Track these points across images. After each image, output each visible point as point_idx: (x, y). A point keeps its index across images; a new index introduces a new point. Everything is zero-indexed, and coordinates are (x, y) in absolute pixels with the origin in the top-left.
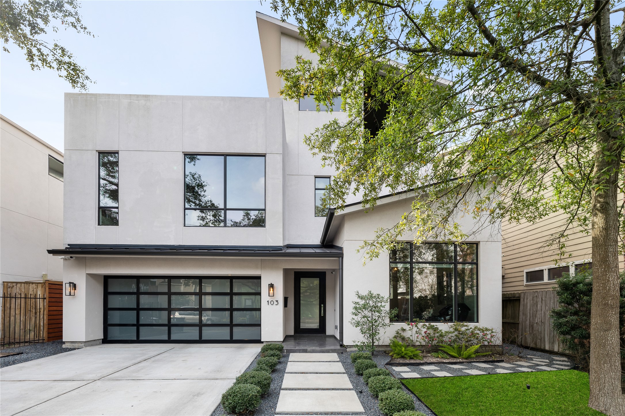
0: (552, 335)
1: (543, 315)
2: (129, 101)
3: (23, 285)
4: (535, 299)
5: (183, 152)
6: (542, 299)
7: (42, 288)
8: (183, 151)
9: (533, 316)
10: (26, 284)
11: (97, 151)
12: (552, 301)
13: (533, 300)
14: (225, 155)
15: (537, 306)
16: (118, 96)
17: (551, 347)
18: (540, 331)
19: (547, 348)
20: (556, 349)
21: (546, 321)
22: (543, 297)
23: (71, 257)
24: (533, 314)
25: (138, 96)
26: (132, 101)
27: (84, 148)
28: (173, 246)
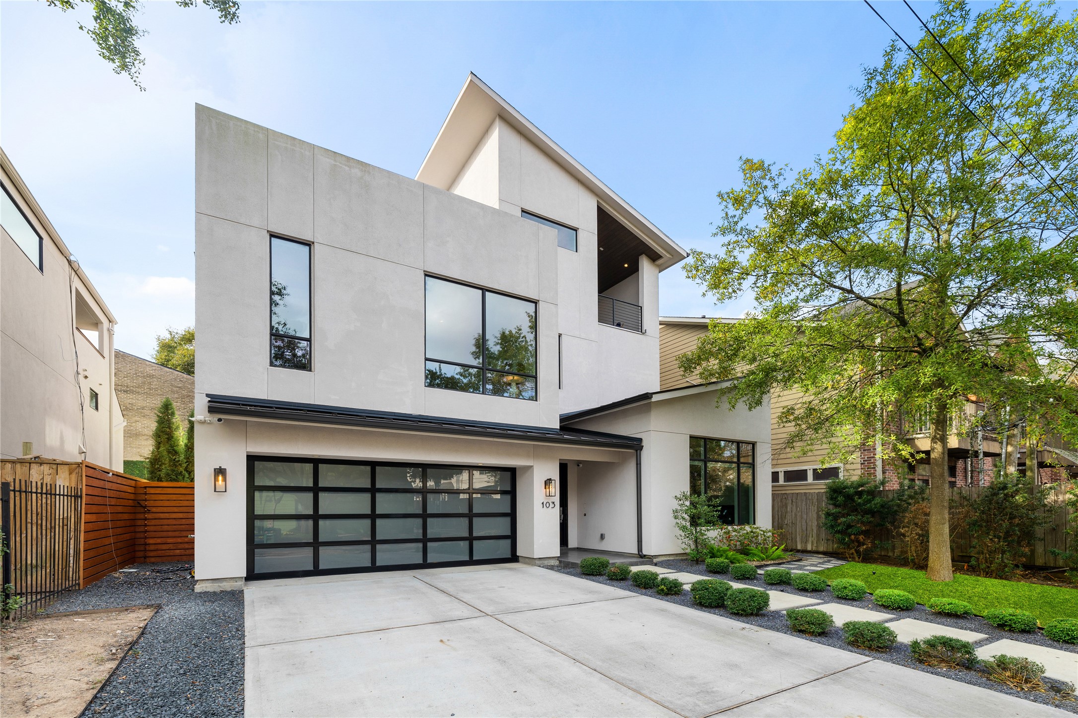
0: (805, 535)
1: (794, 516)
2: (333, 162)
3: (9, 466)
4: (784, 501)
5: (424, 271)
6: (792, 501)
7: (70, 474)
8: (426, 269)
9: (781, 518)
10: (18, 466)
11: (268, 231)
12: (804, 503)
13: (781, 501)
14: (484, 290)
15: (786, 508)
16: (313, 147)
17: (803, 546)
18: (790, 531)
19: (799, 547)
20: (809, 548)
21: (798, 522)
22: (794, 498)
23: (220, 420)
24: (781, 515)
25: (349, 159)
26: (338, 163)
27: (242, 220)
28: (410, 416)
